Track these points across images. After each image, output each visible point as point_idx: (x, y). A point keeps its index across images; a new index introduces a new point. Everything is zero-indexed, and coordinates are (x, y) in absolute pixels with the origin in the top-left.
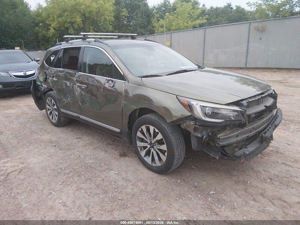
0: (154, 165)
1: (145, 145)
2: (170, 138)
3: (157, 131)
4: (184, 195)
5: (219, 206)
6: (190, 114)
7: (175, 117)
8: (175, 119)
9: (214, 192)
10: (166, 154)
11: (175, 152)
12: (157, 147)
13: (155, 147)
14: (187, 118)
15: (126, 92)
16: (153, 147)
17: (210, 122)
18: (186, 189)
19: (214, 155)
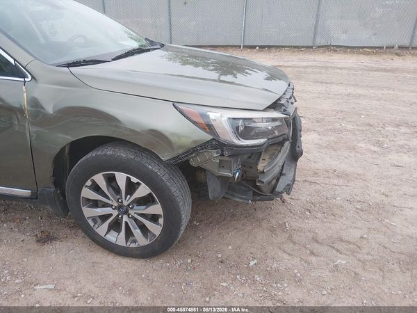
0: (133, 245)
1: (107, 211)
2: (170, 191)
3: (134, 180)
4: (214, 287)
5: (279, 285)
6: (212, 137)
7: (180, 147)
8: (180, 152)
9: (256, 261)
10: (161, 221)
11: (182, 213)
12: (136, 211)
13: (132, 212)
14: (205, 145)
15: (35, 103)
16: (126, 212)
17: (247, 146)
18: (209, 272)
19: (241, 198)
